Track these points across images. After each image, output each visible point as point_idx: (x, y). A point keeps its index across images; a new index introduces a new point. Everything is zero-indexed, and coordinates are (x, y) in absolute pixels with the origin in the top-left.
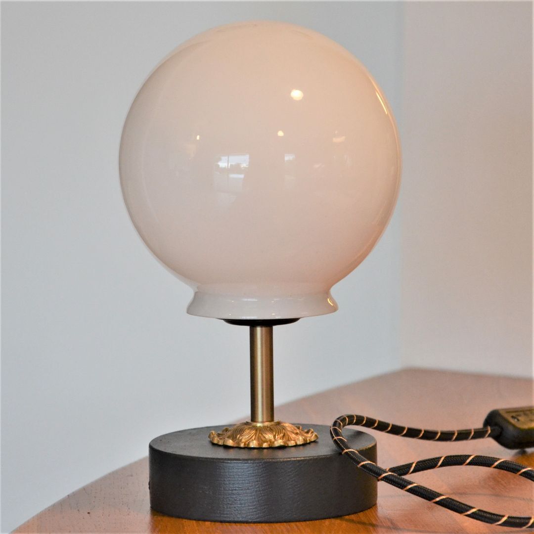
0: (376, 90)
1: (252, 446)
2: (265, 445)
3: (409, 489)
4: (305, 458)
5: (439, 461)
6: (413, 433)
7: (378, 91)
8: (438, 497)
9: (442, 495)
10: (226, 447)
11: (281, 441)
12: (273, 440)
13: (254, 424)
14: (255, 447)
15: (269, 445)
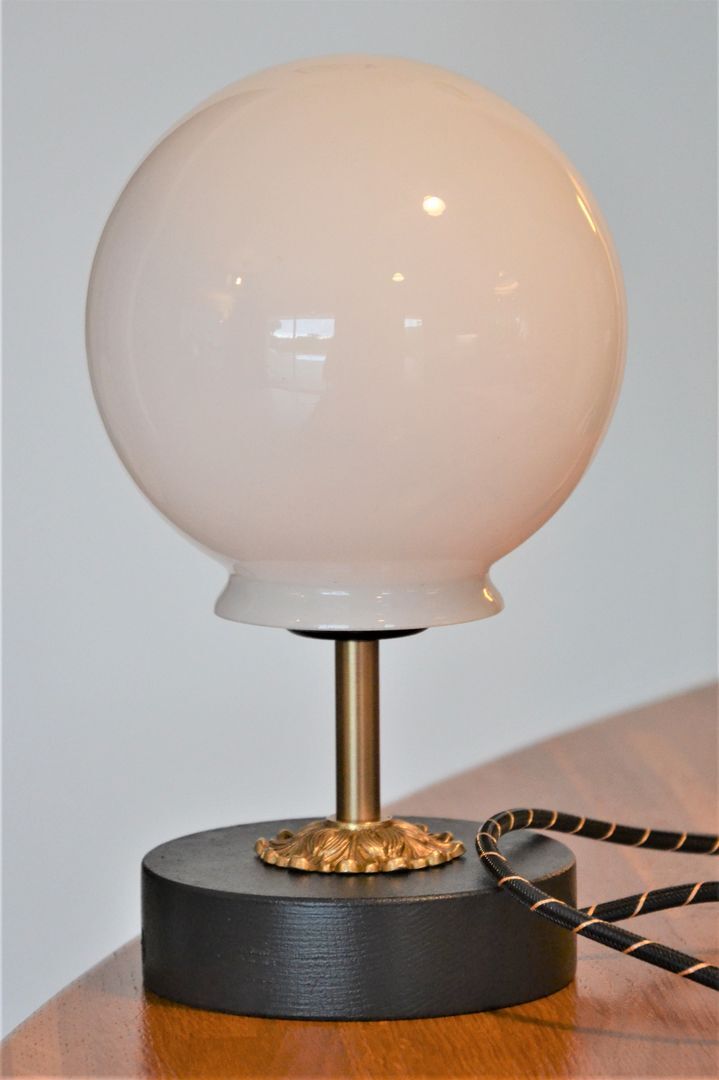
0: (576, 190)
1: (346, 871)
2: (370, 868)
3: (636, 950)
4: (455, 896)
5: (690, 893)
6: (626, 836)
7: (581, 192)
8: (692, 965)
9: (698, 962)
10: (295, 873)
11: (401, 859)
12: (384, 857)
13: (343, 825)
14: (351, 871)
15: (378, 867)
